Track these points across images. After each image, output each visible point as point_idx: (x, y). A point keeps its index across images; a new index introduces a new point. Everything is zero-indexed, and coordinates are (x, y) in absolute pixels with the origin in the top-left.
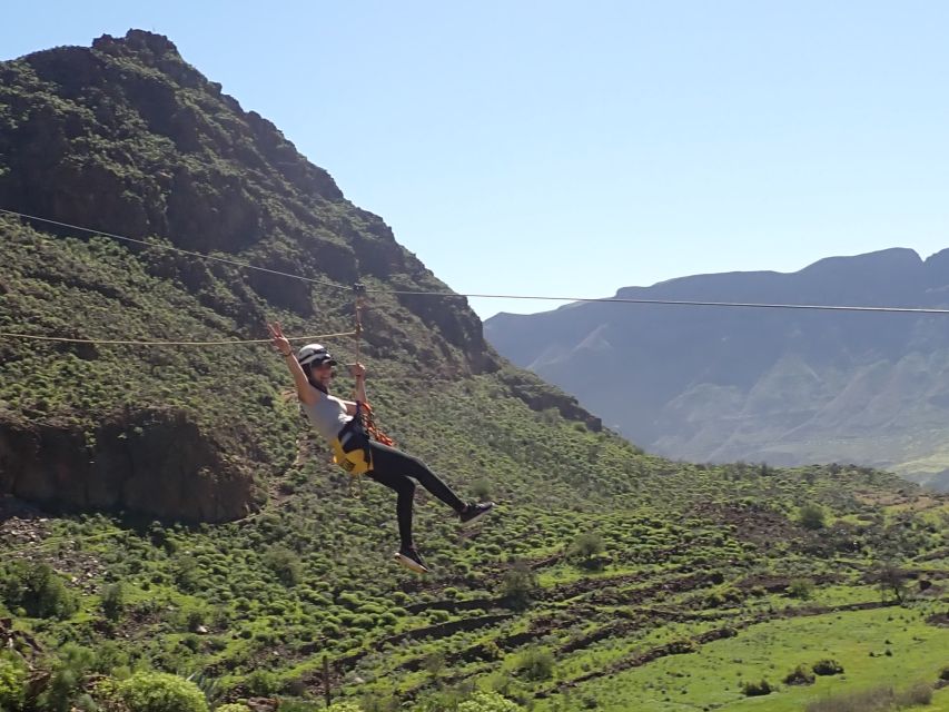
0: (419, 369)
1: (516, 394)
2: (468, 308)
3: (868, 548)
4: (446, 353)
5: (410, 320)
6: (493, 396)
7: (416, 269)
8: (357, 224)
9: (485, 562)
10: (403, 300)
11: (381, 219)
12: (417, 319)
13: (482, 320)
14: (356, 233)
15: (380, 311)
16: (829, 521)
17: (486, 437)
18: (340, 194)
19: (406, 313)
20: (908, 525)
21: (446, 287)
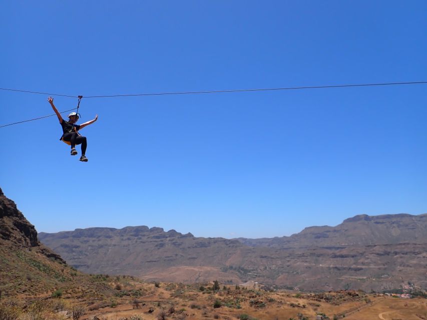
0: (16, 243)
1: (43, 253)
2: (34, 229)
3: (131, 295)
4: (25, 240)
5: (16, 230)
6: (37, 252)
7: (21, 216)
8: (6, 202)
9: (26, 298)
10: (15, 225)
11: (13, 202)
12: (18, 230)
13: (38, 233)
14: (5, 205)
15: (7, 227)
16: (123, 289)
17: (33, 263)
18: (3, 194)
19: (15, 228)
20: (141, 290)
21: (29, 223)
